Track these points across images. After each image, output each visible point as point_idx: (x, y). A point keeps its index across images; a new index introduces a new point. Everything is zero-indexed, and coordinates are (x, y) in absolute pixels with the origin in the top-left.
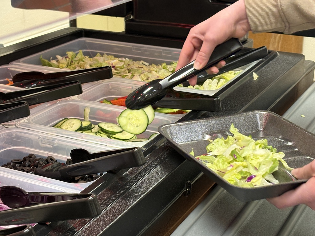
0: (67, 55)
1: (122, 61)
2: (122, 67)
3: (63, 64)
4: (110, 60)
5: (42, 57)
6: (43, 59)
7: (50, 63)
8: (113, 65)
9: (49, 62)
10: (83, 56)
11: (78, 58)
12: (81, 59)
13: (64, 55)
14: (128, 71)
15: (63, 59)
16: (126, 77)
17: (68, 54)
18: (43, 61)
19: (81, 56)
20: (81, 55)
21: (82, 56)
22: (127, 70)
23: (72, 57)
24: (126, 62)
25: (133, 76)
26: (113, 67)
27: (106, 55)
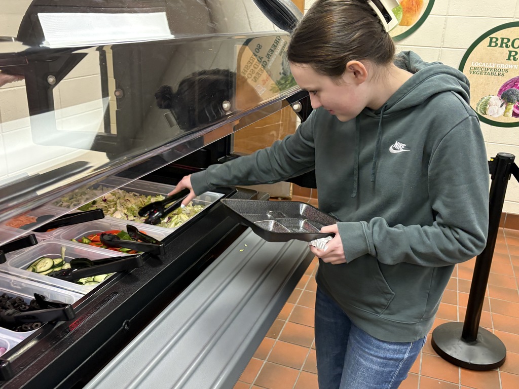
4: (105, 193)
24: (117, 196)
25: (116, 210)
26: (105, 200)
27: (106, 188)
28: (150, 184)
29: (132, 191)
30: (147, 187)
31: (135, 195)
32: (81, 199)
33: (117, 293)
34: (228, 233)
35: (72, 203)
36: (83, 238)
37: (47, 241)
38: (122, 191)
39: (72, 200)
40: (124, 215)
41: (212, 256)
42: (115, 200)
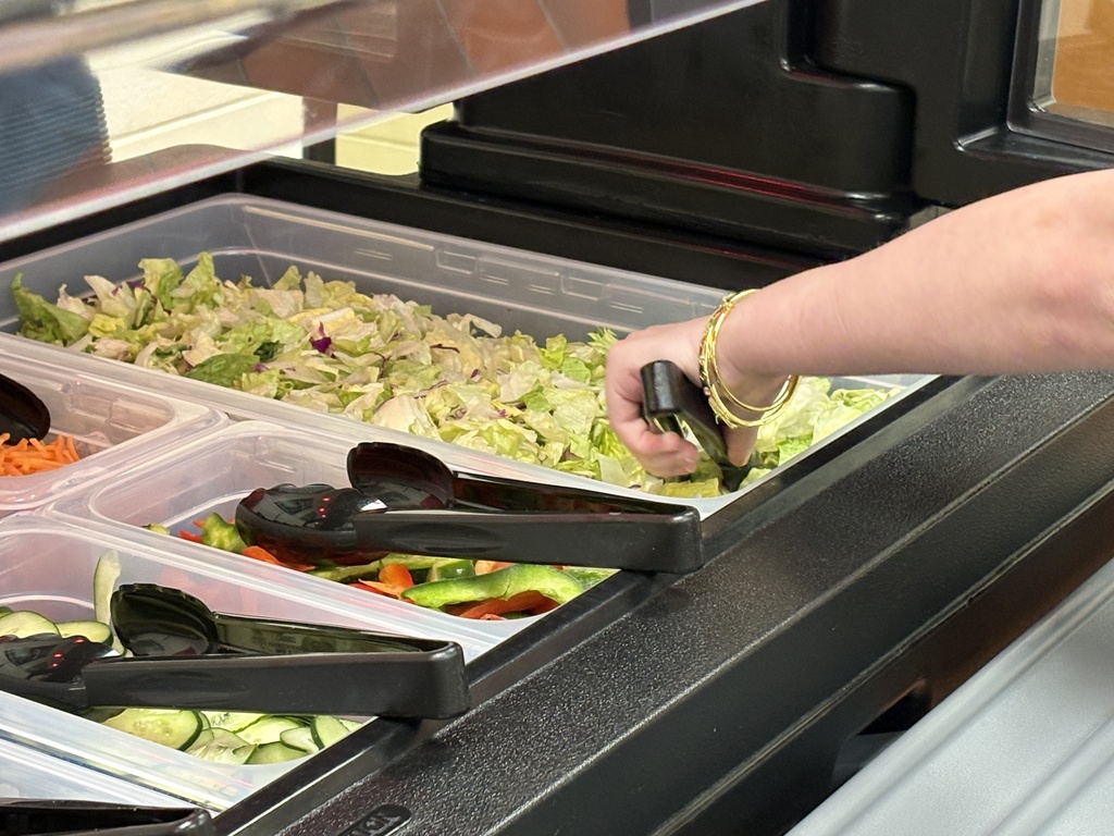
0: (142, 271)
1: (368, 318)
2: (359, 349)
3: (112, 316)
4: (322, 307)
5: (22, 280)
6: (22, 292)
7: (50, 308)
8: (327, 336)
9: (47, 306)
10: (216, 280)
11: (190, 288)
12: (203, 293)
13: (126, 273)
14: (377, 371)
15: (115, 292)
16: (357, 401)
17: (147, 271)
18: (23, 300)
19: (205, 278)
20: (208, 273)
21: (210, 279)
22: (375, 365)
23: (160, 284)
24: (385, 324)
25: (388, 395)
26: (323, 345)
27: (319, 280)
28: (566, 271)
29: (462, 308)
30: (545, 290)
31: (481, 333)
32: (191, 326)
33: (405, 814)
34: (1016, 558)
35: (145, 343)
36: (211, 520)
37: (21, 523)
38: (412, 303)
39: (147, 330)
40: (425, 418)
41: (920, 684)
42: (376, 343)
